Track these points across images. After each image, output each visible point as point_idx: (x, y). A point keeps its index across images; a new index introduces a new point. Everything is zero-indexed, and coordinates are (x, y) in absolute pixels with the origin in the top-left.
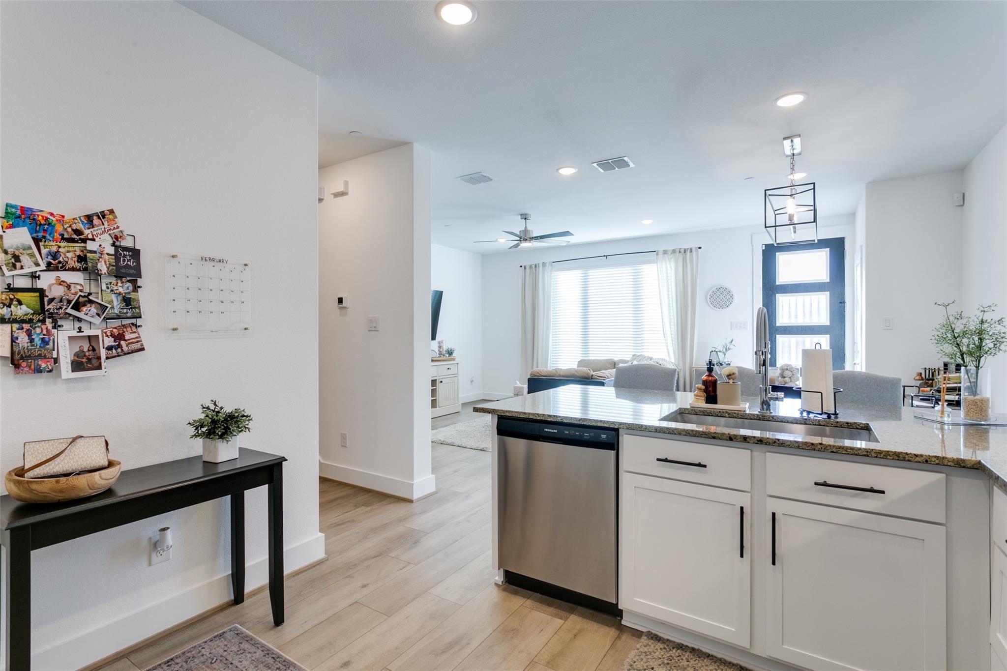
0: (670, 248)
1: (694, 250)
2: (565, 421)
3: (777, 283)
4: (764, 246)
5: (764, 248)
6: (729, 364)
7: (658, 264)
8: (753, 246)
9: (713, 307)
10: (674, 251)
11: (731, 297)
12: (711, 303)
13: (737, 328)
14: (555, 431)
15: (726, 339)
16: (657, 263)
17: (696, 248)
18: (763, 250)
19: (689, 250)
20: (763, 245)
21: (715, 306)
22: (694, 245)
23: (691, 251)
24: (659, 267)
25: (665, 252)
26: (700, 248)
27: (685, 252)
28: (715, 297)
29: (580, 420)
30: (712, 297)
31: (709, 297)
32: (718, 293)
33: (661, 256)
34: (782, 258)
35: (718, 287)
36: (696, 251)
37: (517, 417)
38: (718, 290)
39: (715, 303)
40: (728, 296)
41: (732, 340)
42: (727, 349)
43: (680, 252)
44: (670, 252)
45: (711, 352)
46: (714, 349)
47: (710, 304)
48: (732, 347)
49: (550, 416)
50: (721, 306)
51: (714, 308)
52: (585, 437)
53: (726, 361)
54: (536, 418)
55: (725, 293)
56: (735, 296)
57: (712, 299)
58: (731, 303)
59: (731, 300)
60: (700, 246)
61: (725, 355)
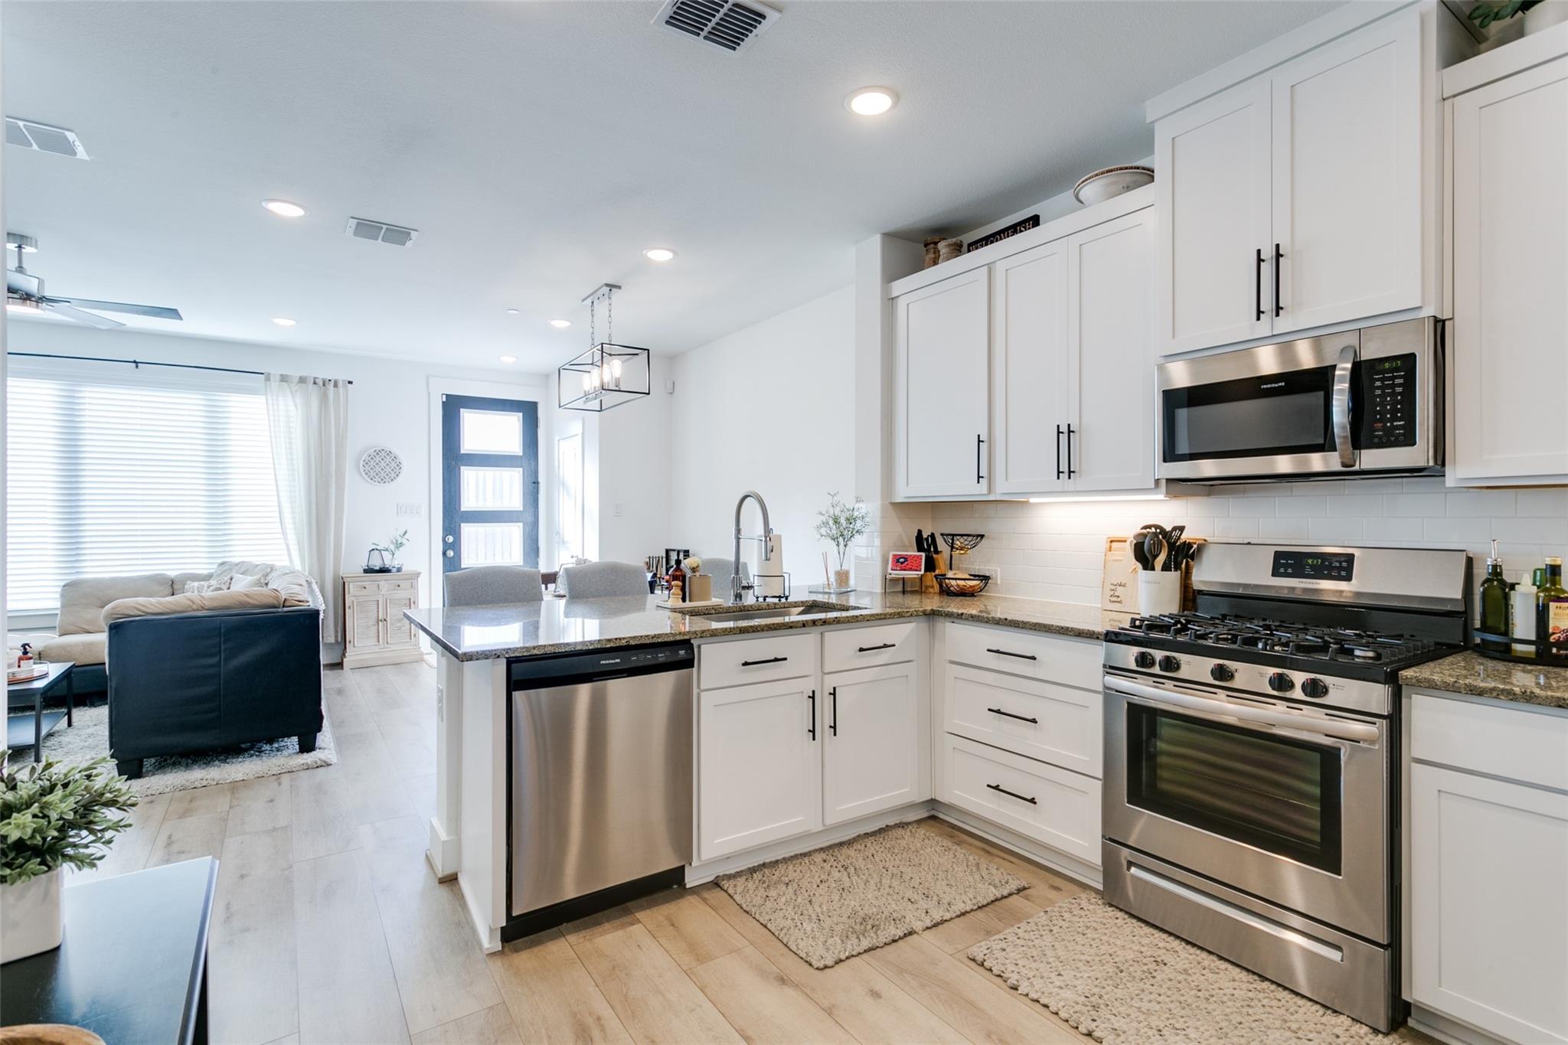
0: (295, 373)
1: (340, 384)
2: (632, 643)
3: (462, 452)
4: (444, 396)
5: (444, 400)
6: (399, 570)
7: (269, 397)
8: (429, 393)
9: (369, 479)
10: (302, 380)
11: (398, 465)
12: (366, 474)
13: (406, 512)
14: (617, 661)
15: (397, 529)
16: (266, 395)
17: (343, 381)
18: (443, 402)
19: (332, 383)
20: (443, 394)
21: (372, 479)
22: (342, 377)
23: (336, 385)
24: (270, 402)
25: (284, 379)
26: (350, 382)
27: (324, 385)
28: (372, 463)
29: (653, 637)
30: (367, 463)
31: (362, 463)
32: (378, 459)
33: (277, 384)
34: (469, 418)
35: (378, 449)
36: (344, 386)
37: (554, 653)
38: (377, 454)
39: (372, 474)
40: (393, 465)
41: (406, 532)
42: (399, 545)
43: (315, 383)
44: (297, 380)
45: (370, 551)
46: (374, 547)
47: (363, 474)
48: (404, 541)
49: (609, 640)
50: (382, 480)
51: (370, 481)
52: (660, 659)
53: (396, 563)
54: (587, 648)
55: (388, 459)
56: (404, 465)
57: (367, 466)
58: (397, 475)
59: (397, 470)
60: (351, 380)
61: (393, 554)
